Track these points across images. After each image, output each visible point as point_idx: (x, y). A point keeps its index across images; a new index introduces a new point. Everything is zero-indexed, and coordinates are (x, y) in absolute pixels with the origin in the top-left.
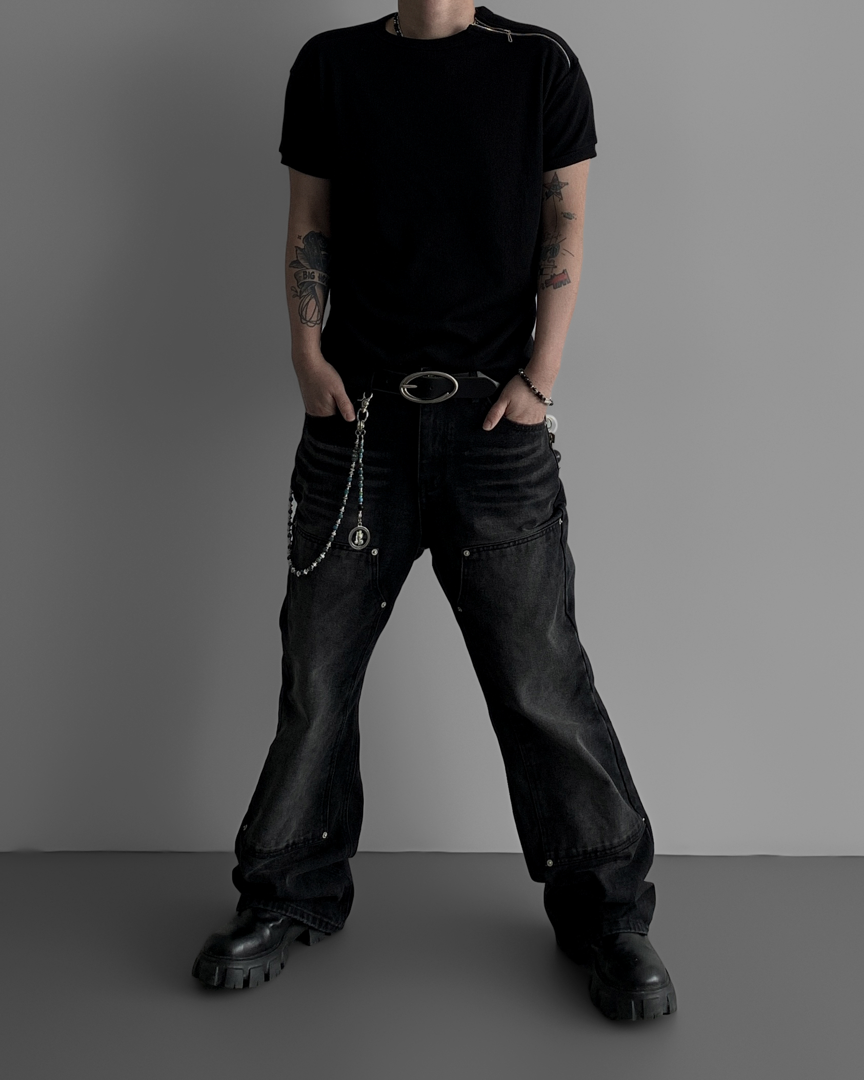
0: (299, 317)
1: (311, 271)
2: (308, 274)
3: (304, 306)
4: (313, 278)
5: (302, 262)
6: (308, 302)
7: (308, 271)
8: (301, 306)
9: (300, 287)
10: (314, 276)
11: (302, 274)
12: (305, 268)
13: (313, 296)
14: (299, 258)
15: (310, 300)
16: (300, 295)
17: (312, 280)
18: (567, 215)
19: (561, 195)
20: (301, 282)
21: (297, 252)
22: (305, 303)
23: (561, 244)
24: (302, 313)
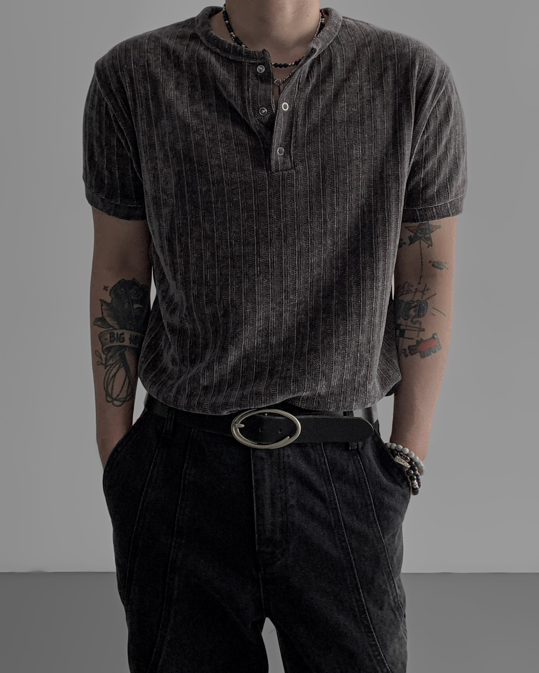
0: (104, 394)
1: (120, 332)
2: (115, 336)
3: (110, 378)
4: (123, 341)
5: (108, 319)
6: (115, 374)
7: (115, 332)
8: (106, 378)
9: (106, 353)
10: (124, 338)
11: (108, 336)
12: (111, 328)
13: (122, 365)
14: (104, 314)
15: (118, 370)
16: (106, 364)
17: (121, 344)
18: (436, 264)
19: (431, 239)
20: (106, 346)
21: (103, 307)
22: (111, 375)
23: (427, 300)
24: (107, 388)
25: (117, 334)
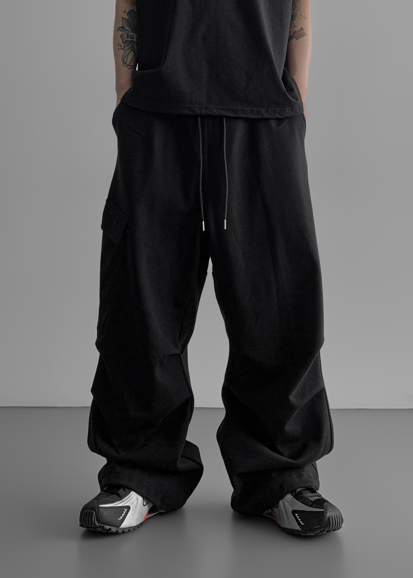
0: (122, 62)
1: (132, 34)
2: (130, 35)
3: (126, 55)
4: (134, 39)
5: (126, 27)
6: (129, 53)
7: (130, 33)
8: (124, 55)
9: (124, 43)
10: (134, 37)
11: (126, 36)
12: (128, 32)
13: (132, 50)
14: (124, 25)
15: (130, 52)
16: (124, 49)
17: (132, 40)
20: (125, 40)
21: (123, 21)
22: (127, 54)
23: (297, 12)
24: (124, 60)
25: (131, 35)
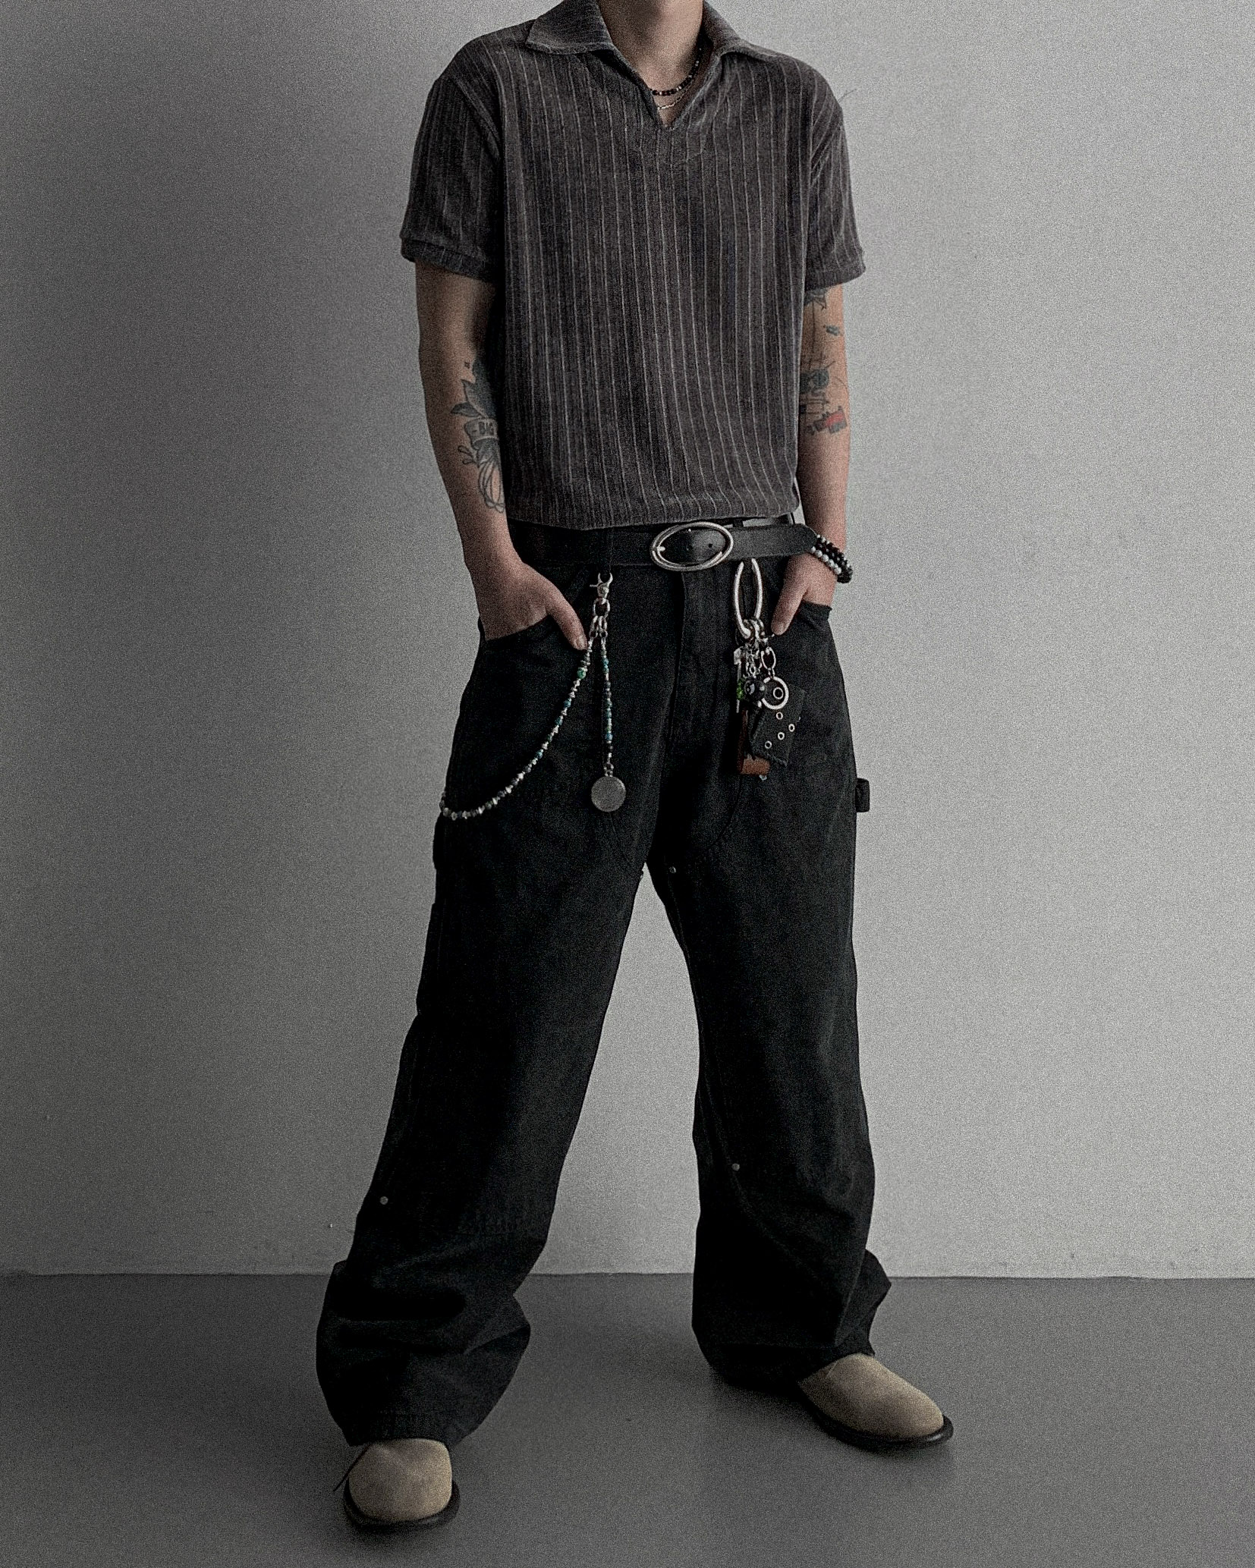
0: (482, 497)
2: (485, 426)
3: (486, 479)
5: (475, 406)
8: (482, 478)
9: (477, 448)
10: (493, 430)
11: (477, 427)
12: (480, 417)
13: (495, 463)
16: (477, 461)
17: (491, 436)
18: (831, 330)
19: (825, 301)
20: (476, 440)
23: (828, 370)
25: (487, 424)
